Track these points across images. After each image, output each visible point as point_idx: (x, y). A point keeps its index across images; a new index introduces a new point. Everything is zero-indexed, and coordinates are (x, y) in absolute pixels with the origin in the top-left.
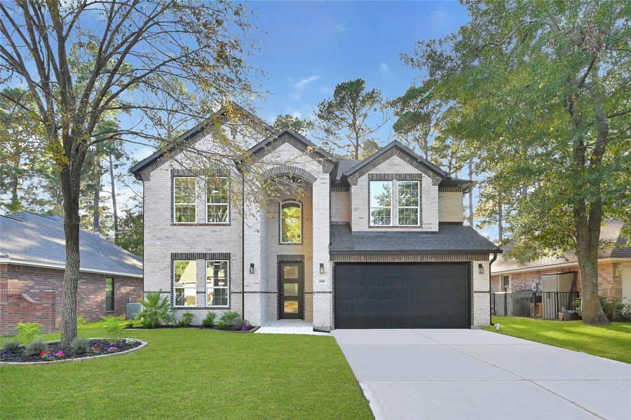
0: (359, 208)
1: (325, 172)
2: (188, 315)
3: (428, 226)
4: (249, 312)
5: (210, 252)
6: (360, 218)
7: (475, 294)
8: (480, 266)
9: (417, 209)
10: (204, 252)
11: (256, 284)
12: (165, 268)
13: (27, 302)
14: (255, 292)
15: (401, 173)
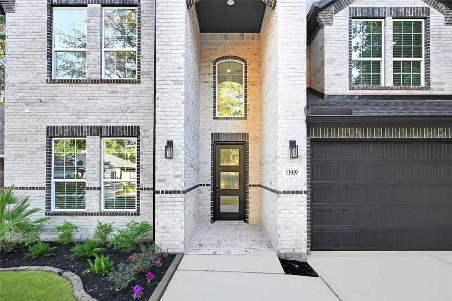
0: (334, 60)
2: (67, 227)
3: (439, 86)
4: (163, 227)
5: (108, 124)
6: (337, 75)
9: (419, 63)
10: (99, 124)
11: (177, 177)
12: (37, 149)
14: (175, 192)
15: (398, 6)
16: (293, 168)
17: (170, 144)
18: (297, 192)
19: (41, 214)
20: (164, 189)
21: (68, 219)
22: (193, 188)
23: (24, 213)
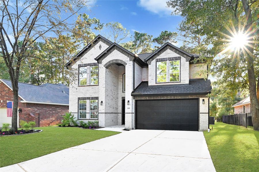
0: (151, 75)
1: (130, 60)
2: (82, 122)
3: (184, 81)
4: (100, 121)
5: (91, 97)
6: (152, 79)
7: (200, 114)
8: (203, 100)
11: (103, 109)
12: (76, 103)
13: (31, 116)
14: (103, 113)
15: (171, 57)
16: (129, 107)
17: (102, 102)
18: (129, 113)
19: (77, 119)
20: (101, 112)
21: (82, 120)
22: (112, 113)
23: (73, 118)
